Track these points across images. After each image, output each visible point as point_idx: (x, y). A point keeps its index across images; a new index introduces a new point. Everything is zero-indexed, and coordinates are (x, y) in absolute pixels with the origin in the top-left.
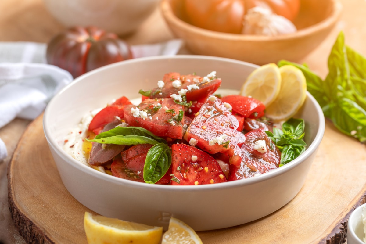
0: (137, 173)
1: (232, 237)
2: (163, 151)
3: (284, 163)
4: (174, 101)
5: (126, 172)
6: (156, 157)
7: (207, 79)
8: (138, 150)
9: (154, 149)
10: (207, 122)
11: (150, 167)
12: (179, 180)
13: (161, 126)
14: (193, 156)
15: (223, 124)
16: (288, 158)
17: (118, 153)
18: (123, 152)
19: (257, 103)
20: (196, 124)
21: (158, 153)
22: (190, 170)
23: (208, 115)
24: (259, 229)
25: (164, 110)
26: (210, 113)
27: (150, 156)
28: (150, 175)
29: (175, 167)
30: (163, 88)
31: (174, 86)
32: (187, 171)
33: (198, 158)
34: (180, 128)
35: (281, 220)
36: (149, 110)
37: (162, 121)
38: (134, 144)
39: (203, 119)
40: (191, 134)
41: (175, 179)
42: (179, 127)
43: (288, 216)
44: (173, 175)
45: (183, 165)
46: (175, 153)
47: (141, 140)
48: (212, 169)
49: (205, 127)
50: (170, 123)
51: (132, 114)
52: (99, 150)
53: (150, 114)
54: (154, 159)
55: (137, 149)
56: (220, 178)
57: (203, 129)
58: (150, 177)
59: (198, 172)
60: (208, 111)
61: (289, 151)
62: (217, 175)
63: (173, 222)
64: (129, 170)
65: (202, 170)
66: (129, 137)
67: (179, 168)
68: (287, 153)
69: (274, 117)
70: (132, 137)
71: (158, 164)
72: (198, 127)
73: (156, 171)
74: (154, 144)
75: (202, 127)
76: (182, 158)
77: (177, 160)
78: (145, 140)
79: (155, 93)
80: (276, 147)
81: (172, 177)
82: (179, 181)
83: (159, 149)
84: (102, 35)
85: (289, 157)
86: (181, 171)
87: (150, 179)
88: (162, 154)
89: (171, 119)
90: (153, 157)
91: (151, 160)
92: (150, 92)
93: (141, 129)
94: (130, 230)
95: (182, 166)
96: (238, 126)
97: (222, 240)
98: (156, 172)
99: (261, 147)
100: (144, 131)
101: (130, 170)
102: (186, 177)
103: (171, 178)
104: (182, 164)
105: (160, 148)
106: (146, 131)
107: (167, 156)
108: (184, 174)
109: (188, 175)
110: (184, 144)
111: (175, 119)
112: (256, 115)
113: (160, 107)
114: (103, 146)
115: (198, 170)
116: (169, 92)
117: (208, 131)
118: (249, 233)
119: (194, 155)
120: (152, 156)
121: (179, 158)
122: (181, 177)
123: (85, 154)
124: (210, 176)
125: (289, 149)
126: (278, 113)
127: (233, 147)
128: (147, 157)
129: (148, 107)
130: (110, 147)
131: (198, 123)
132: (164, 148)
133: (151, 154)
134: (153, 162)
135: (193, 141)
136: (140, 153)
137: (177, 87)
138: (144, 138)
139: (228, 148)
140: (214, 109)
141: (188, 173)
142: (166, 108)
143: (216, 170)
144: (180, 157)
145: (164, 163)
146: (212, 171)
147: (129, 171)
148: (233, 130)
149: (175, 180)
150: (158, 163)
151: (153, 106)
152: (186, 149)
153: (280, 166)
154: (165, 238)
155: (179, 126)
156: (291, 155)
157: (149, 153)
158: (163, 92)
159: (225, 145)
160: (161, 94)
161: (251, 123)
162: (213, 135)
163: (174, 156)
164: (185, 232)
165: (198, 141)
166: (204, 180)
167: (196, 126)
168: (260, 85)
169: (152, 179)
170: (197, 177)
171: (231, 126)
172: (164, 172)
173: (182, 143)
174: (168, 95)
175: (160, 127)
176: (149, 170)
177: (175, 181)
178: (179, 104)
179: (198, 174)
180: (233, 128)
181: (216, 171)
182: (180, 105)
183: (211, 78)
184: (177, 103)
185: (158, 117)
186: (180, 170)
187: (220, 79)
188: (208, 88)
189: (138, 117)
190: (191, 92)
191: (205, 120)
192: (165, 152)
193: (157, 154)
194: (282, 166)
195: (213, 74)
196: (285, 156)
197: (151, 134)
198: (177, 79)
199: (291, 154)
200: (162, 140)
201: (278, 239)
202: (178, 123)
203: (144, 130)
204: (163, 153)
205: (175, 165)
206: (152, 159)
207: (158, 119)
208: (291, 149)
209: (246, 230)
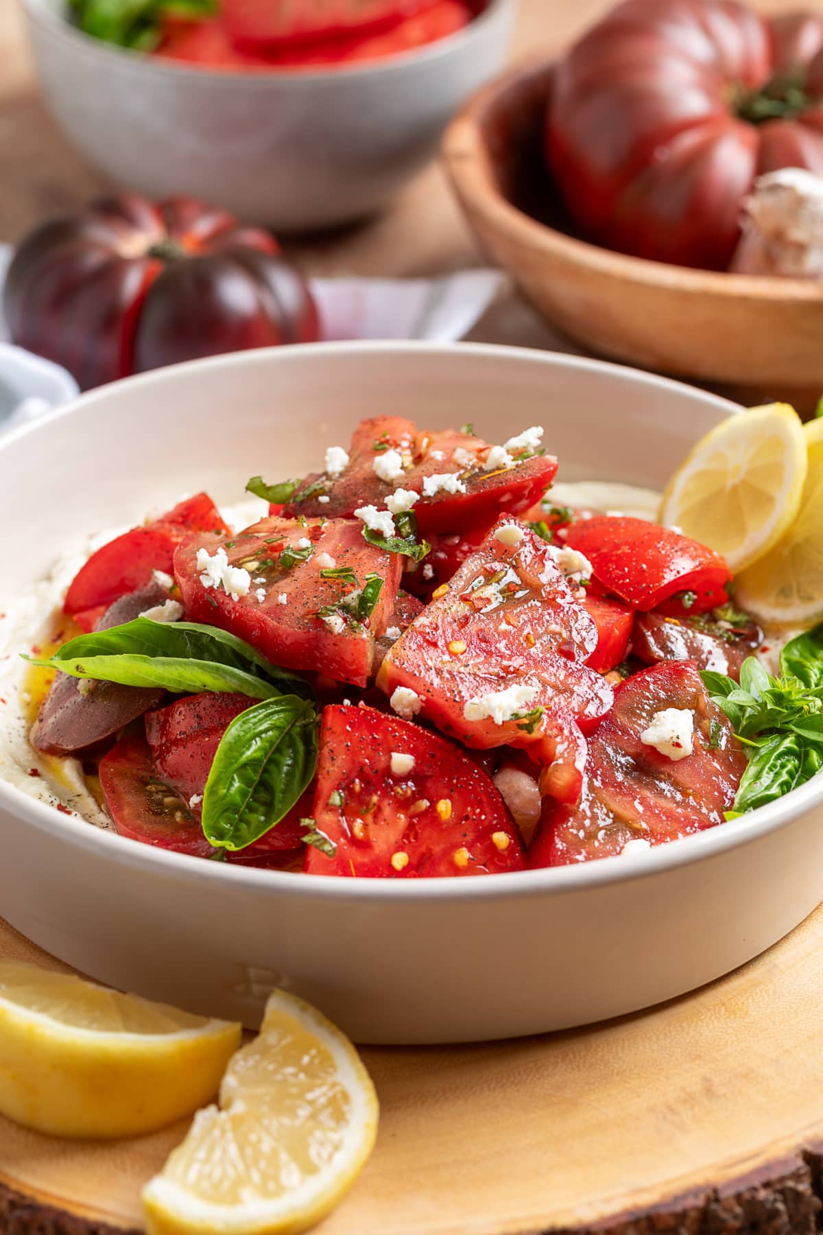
0: (188, 801)
1: (512, 1079)
2: (293, 726)
3: (749, 806)
4: (363, 532)
5: (151, 793)
6: (259, 749)
7: (502, 456)
8: (203, 713)
9: (254, 717)
10: (472, 628)
11: (231, 784)
12: (334, 845)
13: (290, 630)
14: (395, 755)
15: (532, 639)
16: (768, 788)
17: (133, 718)
18: (153, 715)
19: (694, 558)
20: (428, 630)
21: (270, 733)
22: (379, 809)
23: (480, 598)
24: (620, 1055)
25: (319, 568)
26: (491, 591)
27: (236, 742)
28: (229, 814)
29: (325, 792)
30: (342, 475)
31: (380, 474)
32: (367, 810)
33: (416, 763)
34: (358, 643)
35: (716, 1022)
36: (264, 563)
37: (301, 611)
38: (191, 689)
39: (460, 614)
40: (400, 672)
41: (318, 840)
42: (356, 642)
43: (745, 1010)
44: (312, 822)
45: (357, 788)
46: (328, 740)
47: (215, 678)
48: (469, 809)
49: (459, 646)
50: (324, 621)
51: (200, 573)
52: (70, 696)
53: (263, 580)
54: (249, 753)
55: (198, 709)
56: (492, 847)
57: (452, 654)
58: (230, 822)
59: (412, 817)
60: (488, 582)
61: (779, 757)
62: (484, 835)
63: (278, 1008)
64: (163, 785)
65: (427, 811)
66: (169, 664)
67: (336, 799)
68: (768, 766)
69: (766, 609)
70: (180, 664)
71: (266, 775)
72: (435, 645)
73: (255, 800)
74: (260, 697)
75: (447, 645)
76: (353, 762)
77: (334, 766)
78: (228, 678)
79: (307, 492)
80: (731, 740)
81: (307, 830)
82: (334, 849)
83: (276, 717)
84: (216, 236)
85: (773, 781)
86: (346, 810)
87: (229, 830)
88: (287, 738)
89: (333, 605)
90: (248, 749)
91: (237, 760)
92: (289, 490)
93: (219, 637)
94: (109, 1028)
95: (353, 789)
96: (591, 648)
97: (472, 1088)
98: (256, 805)
99: (668, 738)
100: (230, 644)
101: (166, 786)
102: (361, 834)
103: (304, 835)
104: (353, 782)
105: (282, 715)
106: (238, 644)
107: (301, 748)
108: (354, 821)
109: (371, 826)
110: (368, 709)
111: (345, 608)
112: (688, 600)
113: (305, 553)
114: (82, 686)
115: (412, 809)
116: (355, 495)
117: (471, 662)
118: (578, 1067)
119: (403, 752)
120: (242, 743)
121: (342, 758)
122: (344, 834)
123: (28, 704)
124: (457, 837)
125: (781, 749)
126: (785, 593)
127: (555, 731)
128: (221, 747)
129: (264, 551)
130: (104, 690)
131: (436, 629)
132: (299, 714)
133: (239, 736)
134: (245, 765)
135: (404, 697)
136: (207, 724)
137: (388, 479)
138: (225, 672)
139: (537, 734)
140: (511, 576)
141: (370, 819)
142: (327, 561)
143: (480, 814)
144: (347, 755)
145: (288, 774)
146: (467, 818)
147: (164, 788)
148: (569, 663)
149: (318, 843)
150: (265, 771)
151: (280, 548)
152: (372, 729)
153: (731, 819)
154: (235, 1073)
155: (358, 636)
156: (785, 777)
157: (234, 730)
158: (336, 491)
159: (526, 721)
160: (324, 499)
161: (659, 636)
162: (485, 679)
163: (326, 751)
164: (320, 1052)
165: (424, 698)
166: (429, 850)
167: (428, 641)
168: (730, 482)
169: (237, 830)
170: (403, 837)
171: (565, 648)
172: (283, 810)
173: (362, 703)
174: (348, 506)
175: (288, 635)
176: (225, 796)
177: (317, 847)
178: (381, 544)
179: (411, 826)
180: (570, 656)
181: (483, 817)
182: (383, 552)
183: (518, 454)
184: (375, 543)
185: (285, 595)
186: (340, 806)
187: (552, 459)
188: (502, 492)
189: (215, 587)
190: (434, 501)
191: (467, 618)
192: (298, 729)
193: (263, 735)
194: (735, 817)
195: (531, 437)
196: (758, 777)
197: (257, 659)
198: (397, 445)
199: (784, 771)
200: (295, 682)
201: (685, 1101)
202: (355, 623)
203: (230, 640)
204: (289, 734)
205: (325, 785)
206: (243, 753)
207: (285, 602)
208: (789, 752)
209: (573, 1053)
